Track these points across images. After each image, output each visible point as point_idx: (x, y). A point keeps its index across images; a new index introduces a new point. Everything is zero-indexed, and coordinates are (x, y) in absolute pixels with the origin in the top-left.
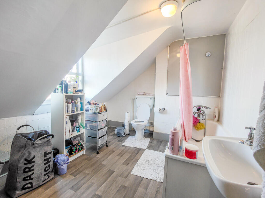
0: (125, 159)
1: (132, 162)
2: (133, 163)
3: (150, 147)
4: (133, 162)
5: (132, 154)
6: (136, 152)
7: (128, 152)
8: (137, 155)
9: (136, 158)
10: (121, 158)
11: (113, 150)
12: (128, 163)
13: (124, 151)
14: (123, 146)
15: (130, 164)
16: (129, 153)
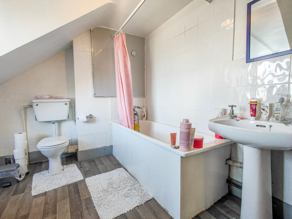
0: (67, 211)
1: (84, 207)
2: (88, 208)
3: (86, 174)
4: (86, 205)
5: (70, 196)
6: (73, 190)
7: (59, 198)
8: (81, 194)
9: (83, 198)
10: (57, 215)
11: (20, 215)
12: (80, 214)
13: (49, 201)
14: (35, 197)
15: (85, 212)
16: (64, 199)
